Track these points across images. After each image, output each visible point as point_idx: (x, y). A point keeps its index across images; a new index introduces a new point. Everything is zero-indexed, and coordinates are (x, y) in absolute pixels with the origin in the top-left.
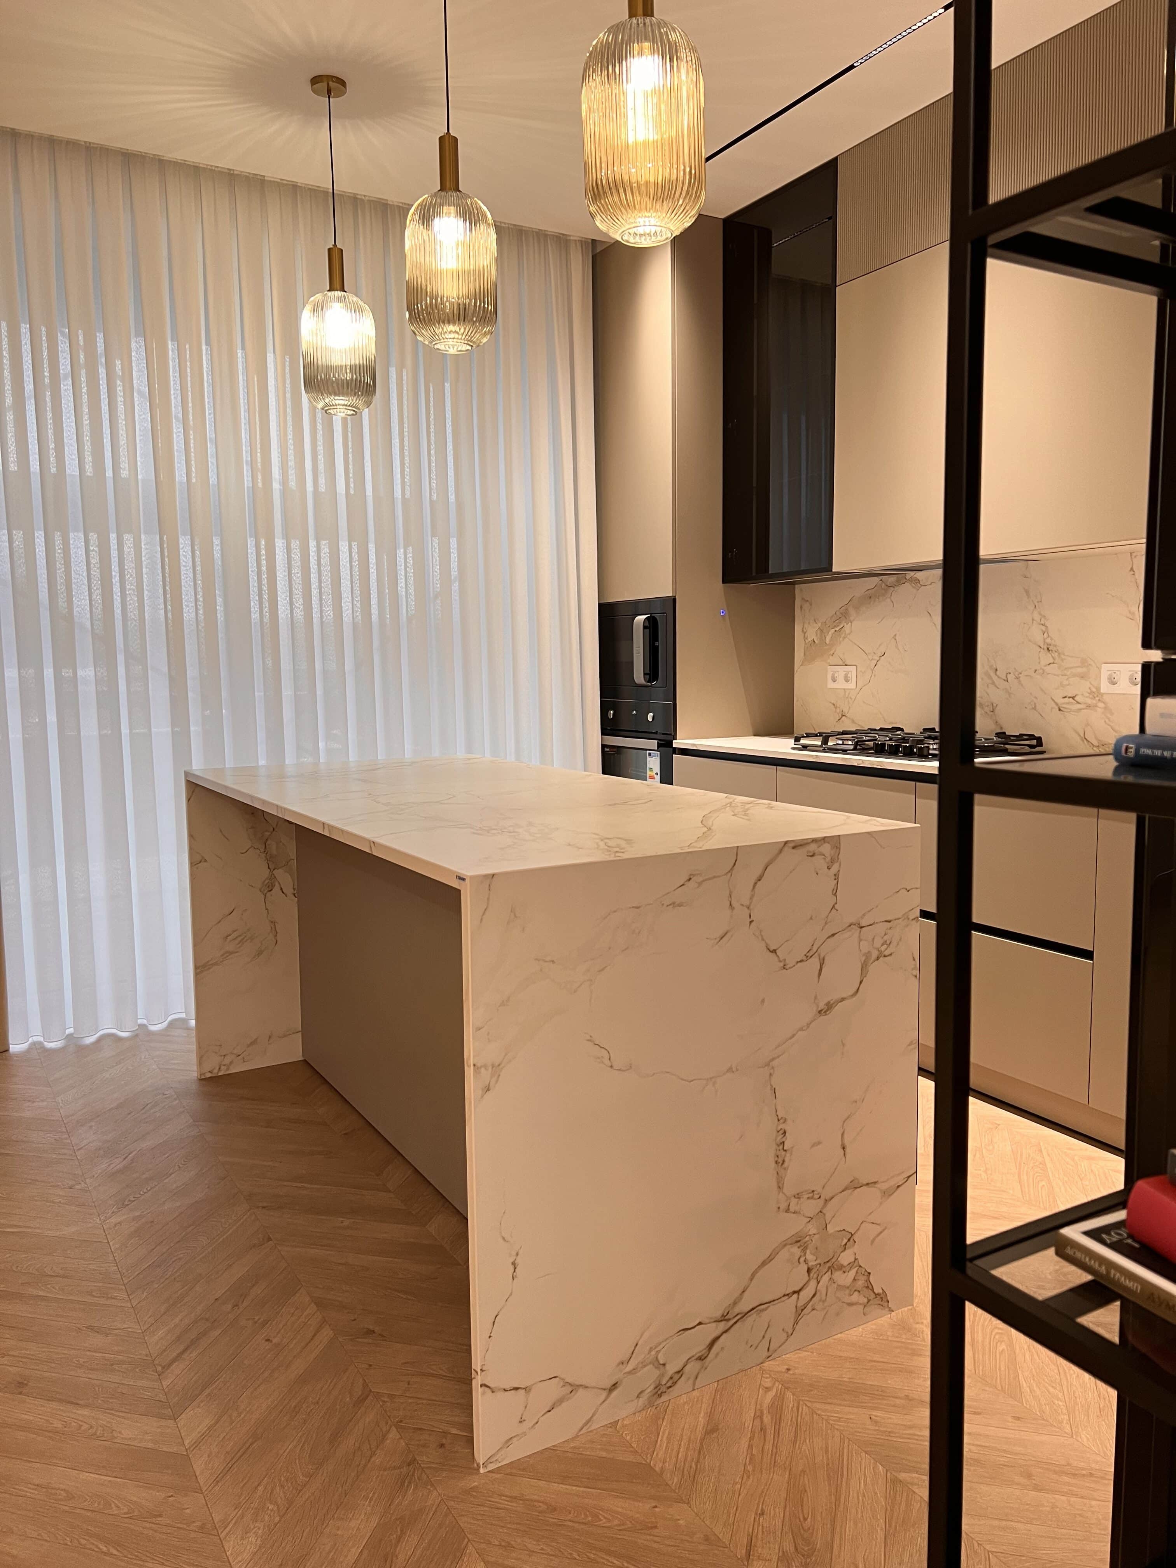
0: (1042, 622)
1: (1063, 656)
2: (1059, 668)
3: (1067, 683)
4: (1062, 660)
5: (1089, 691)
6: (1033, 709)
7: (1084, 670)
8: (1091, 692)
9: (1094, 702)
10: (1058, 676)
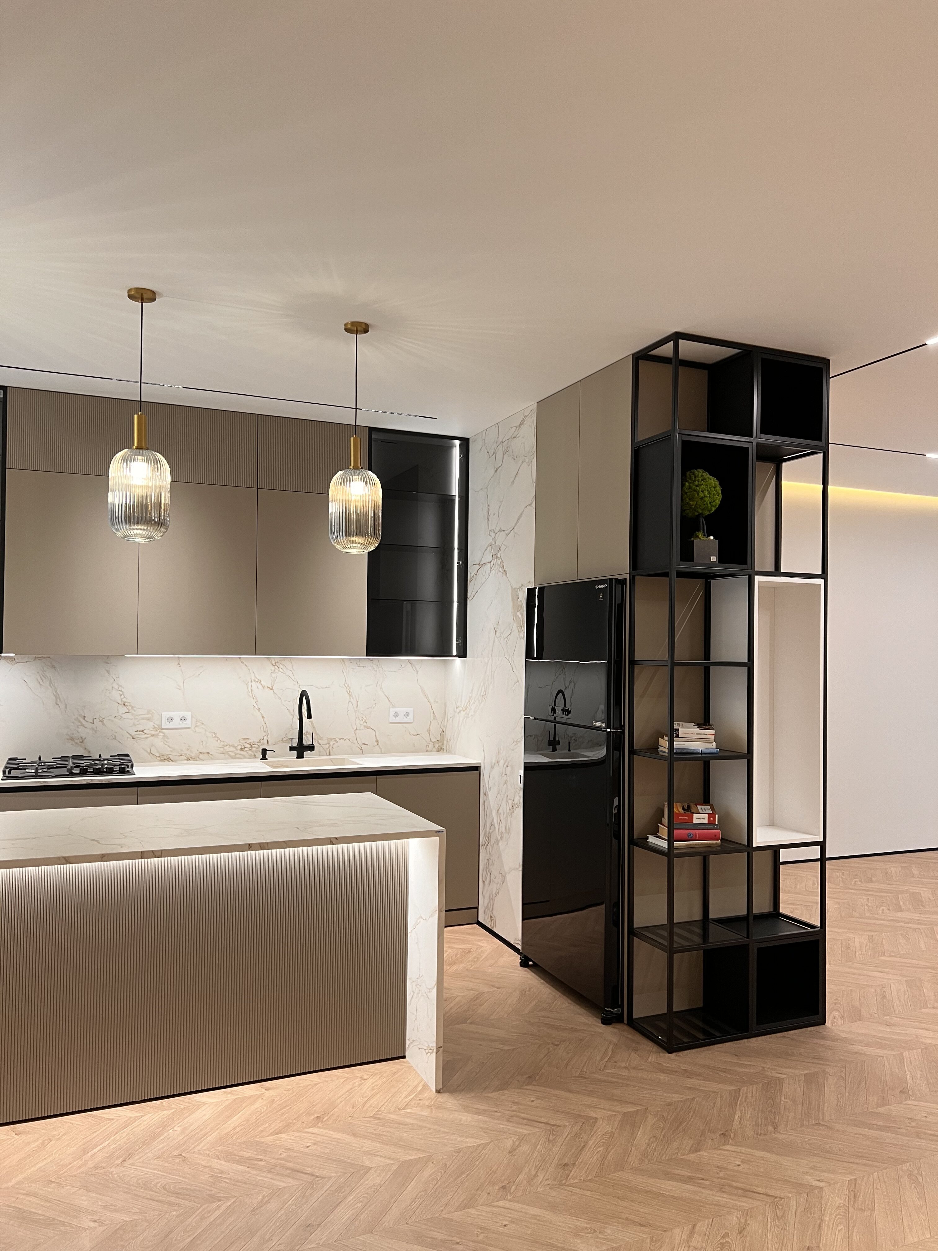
0: (120, 689)
1: (135, 709)
2: (133, 714)
3: (138, 723)
4: (135, 711)
5: (153, 727)
6: (113, 739)
7: (149, 716)
8: (155, 728)
9: (157, 733)
10: (132, 719)
